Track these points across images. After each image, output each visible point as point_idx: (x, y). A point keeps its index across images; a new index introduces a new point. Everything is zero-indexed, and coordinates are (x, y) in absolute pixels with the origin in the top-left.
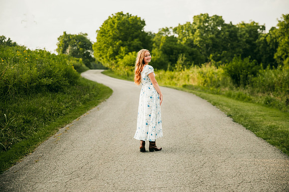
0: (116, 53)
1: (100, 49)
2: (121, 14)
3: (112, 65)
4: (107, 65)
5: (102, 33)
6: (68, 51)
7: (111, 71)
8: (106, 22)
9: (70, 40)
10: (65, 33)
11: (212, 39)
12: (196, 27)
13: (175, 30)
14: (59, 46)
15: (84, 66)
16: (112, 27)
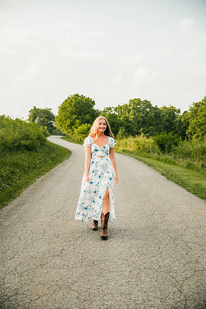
0: (72, 124)
1: (60, 121)
2: (77, 95)
3: (69, 132)
4: (65, 132)
5: (63, 109)
6: (36, 121)
7: (68, 137)
8: (66, 101)
9: (38, 113)
10: (35, 107)
11: (142, 117)
12: (131, 108)
13: (116, 109)
14: (30, 117)
15: (48, 132)
16: (70, 105)
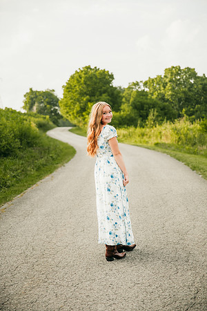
0: (83, 109)
1: (66, 105)
2: (88, 68)
3: (79, 122)
4: (75, 122)
5: (69, 88)
6: (35, 108)
7: (79, 129)
8: (72, 77)
9: (36, 97)
10: (31, 89)
11: (184, 92)
12: (167, 80)
13: (145, 84)
14: (26, 103)
15: (51, 123)
16: (79, 82)
